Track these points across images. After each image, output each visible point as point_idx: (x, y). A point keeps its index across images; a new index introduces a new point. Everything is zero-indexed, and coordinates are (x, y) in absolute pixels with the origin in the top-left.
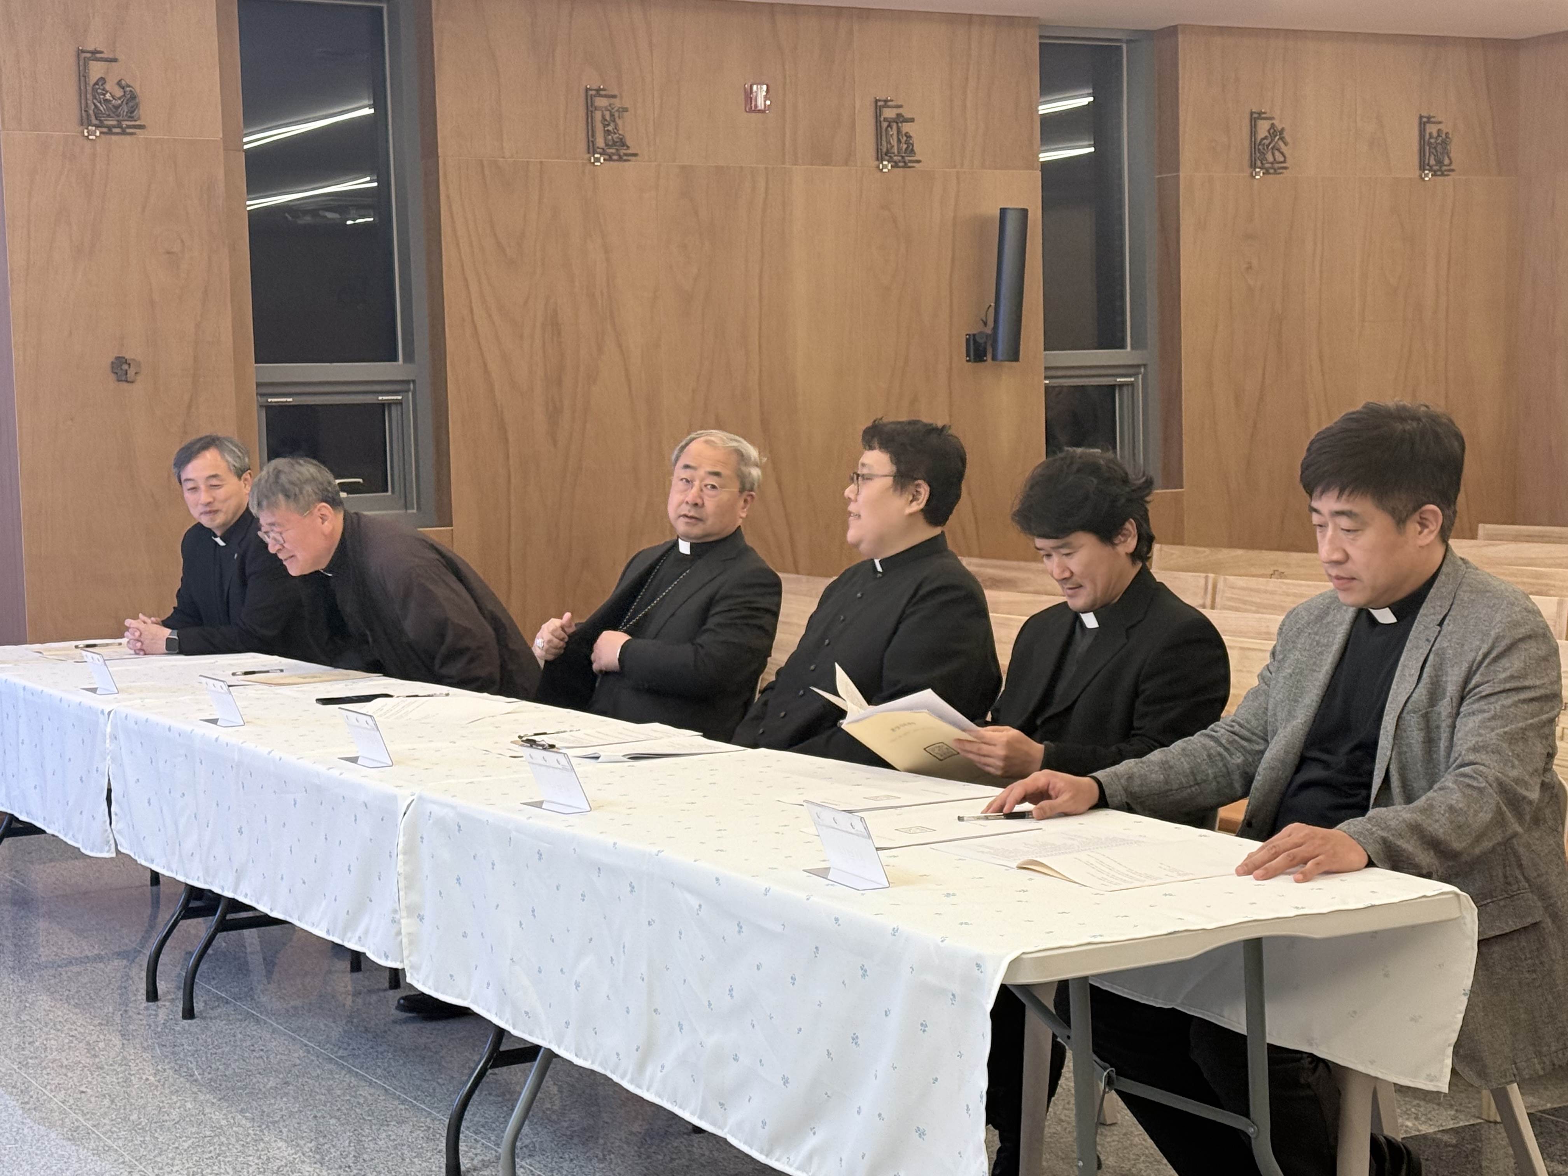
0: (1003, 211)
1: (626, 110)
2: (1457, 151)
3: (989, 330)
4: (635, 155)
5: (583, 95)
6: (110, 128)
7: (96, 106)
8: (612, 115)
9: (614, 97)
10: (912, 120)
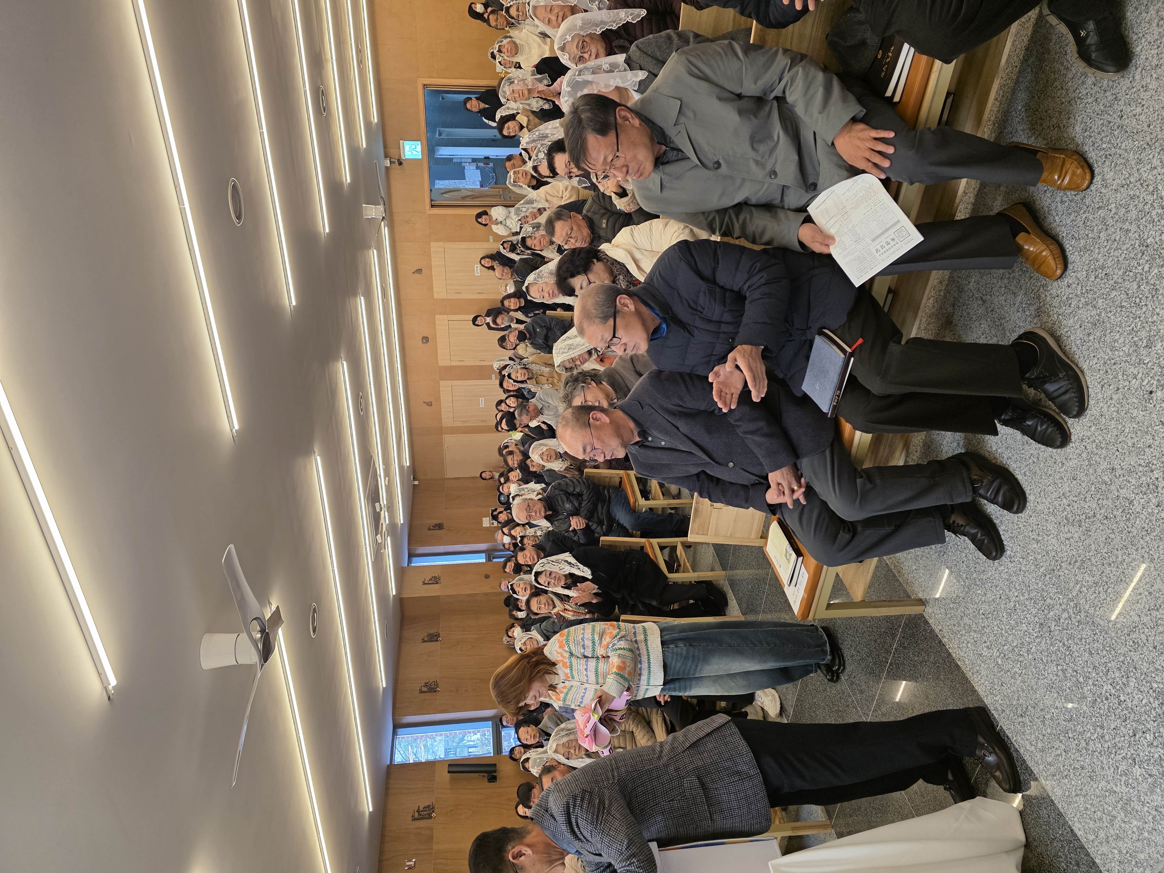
0: (449, 772)
2: (433, 631)
3: (486, 775)
10: (419, 807)
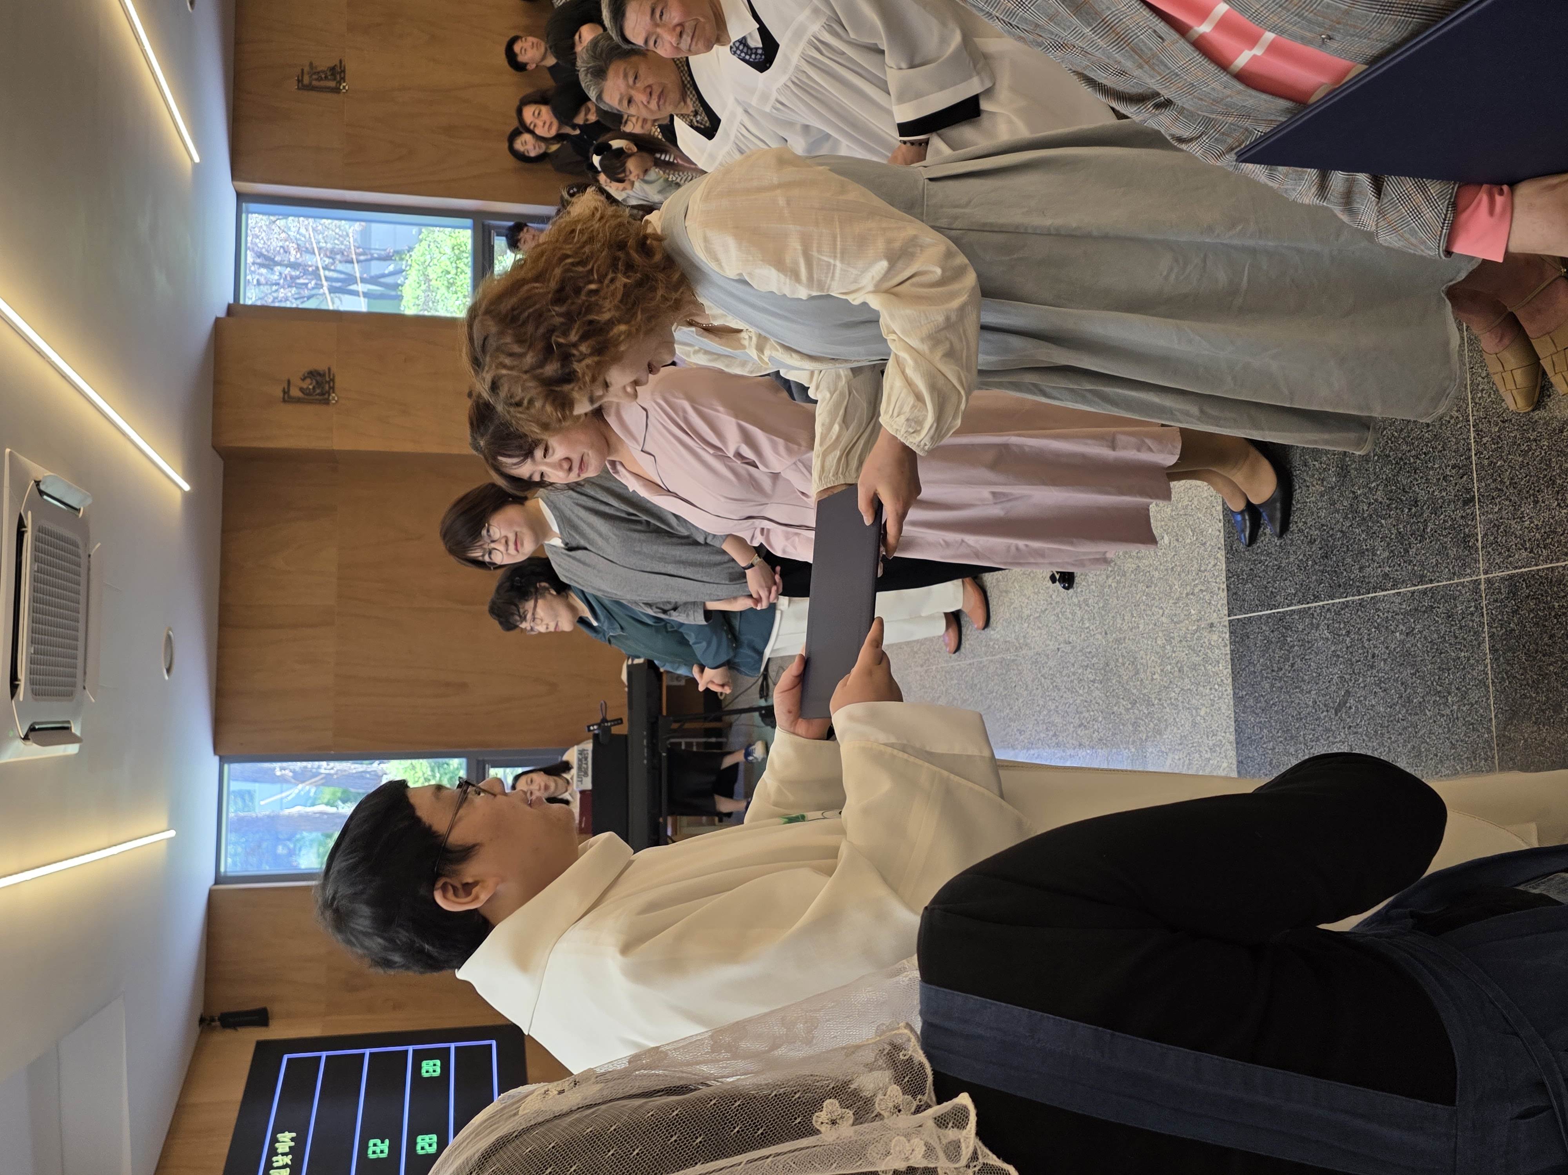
1: (311, 64)
4: (341, 62)
5: (301, 92)
6: (330, 388)
7: (318, 394)
8: (315, 73)
9: (303, 70)
